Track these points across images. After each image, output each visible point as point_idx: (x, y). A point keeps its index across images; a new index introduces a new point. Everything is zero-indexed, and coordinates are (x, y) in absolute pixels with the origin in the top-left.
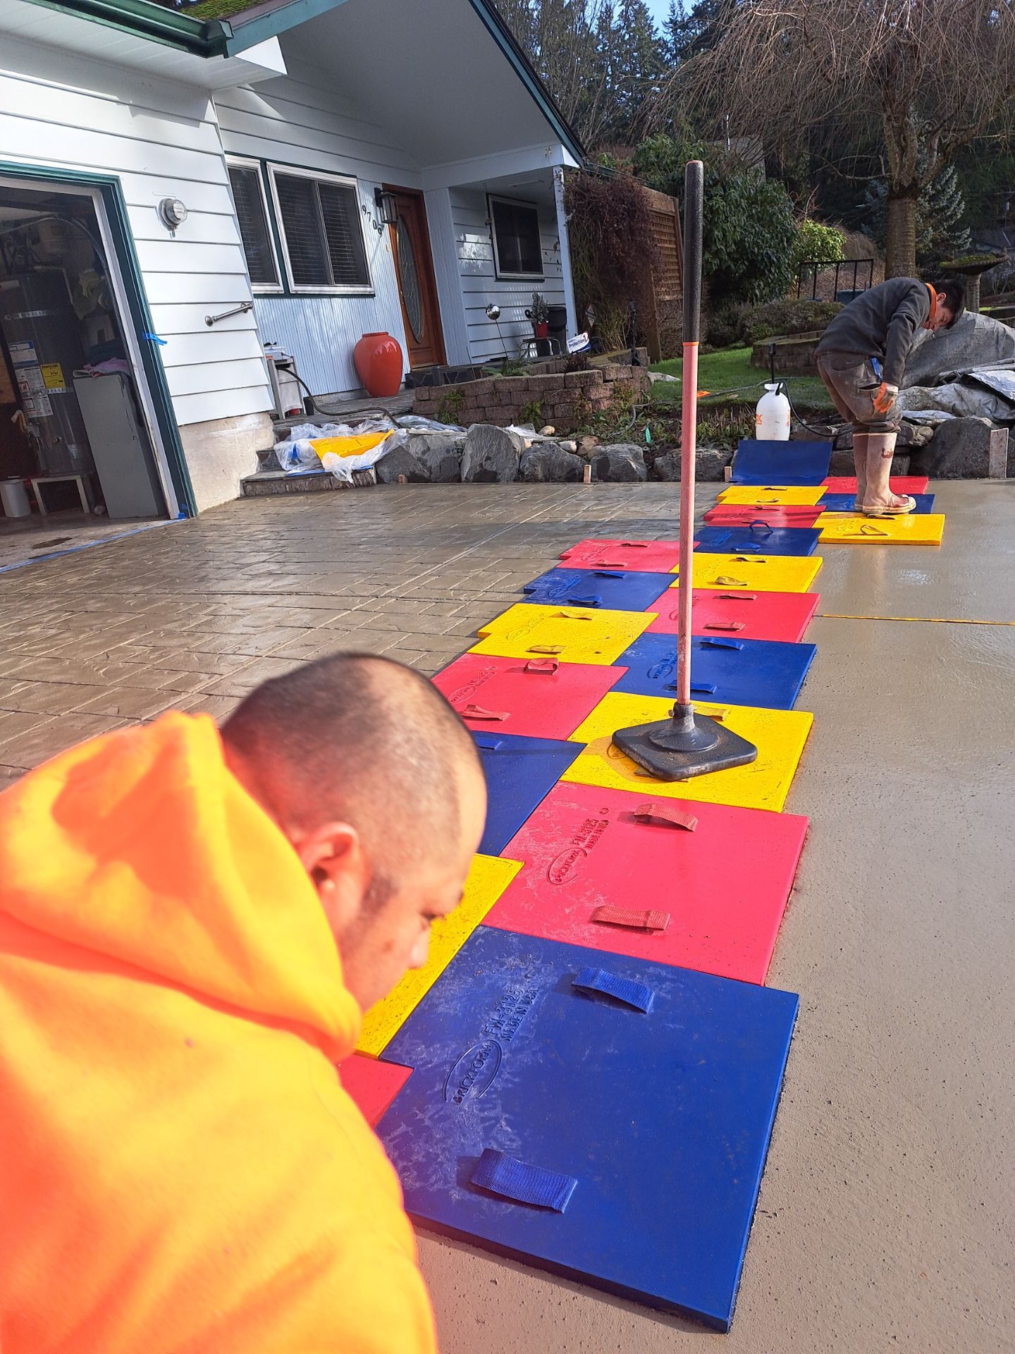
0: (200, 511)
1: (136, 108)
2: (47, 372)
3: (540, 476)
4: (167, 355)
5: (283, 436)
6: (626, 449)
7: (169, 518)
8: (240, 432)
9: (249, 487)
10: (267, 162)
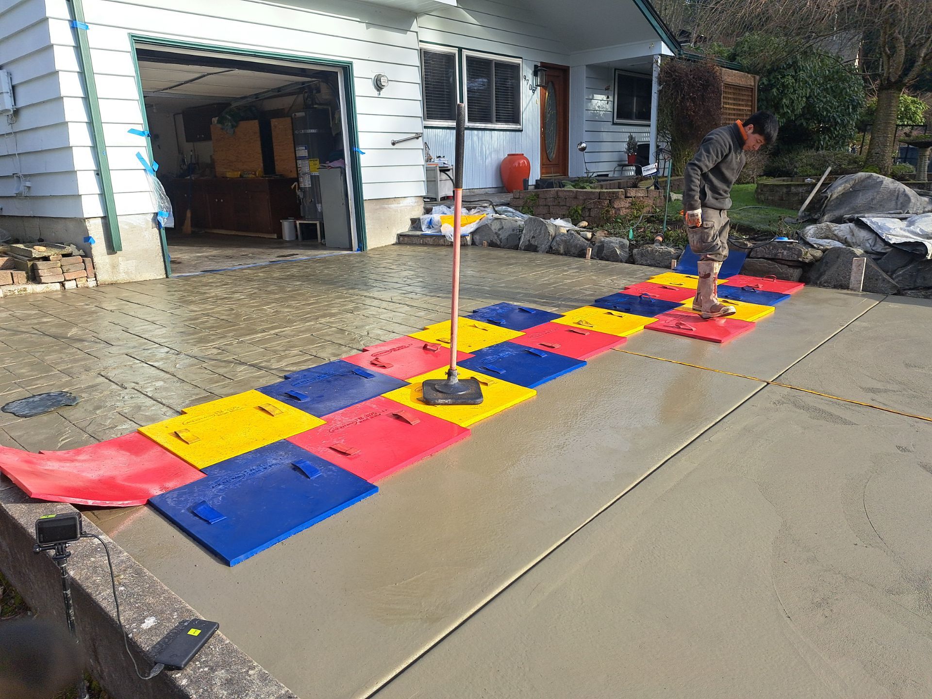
0: (369, 248)
1: (370, 25)
2: (312, 163)
3: (562, 251)
4: (364, 160)
5: (428, 211)
6: (617, 241)
7: (352, 251)
8: (402, 207)
9: (401, 239)
10: (463, 50)
